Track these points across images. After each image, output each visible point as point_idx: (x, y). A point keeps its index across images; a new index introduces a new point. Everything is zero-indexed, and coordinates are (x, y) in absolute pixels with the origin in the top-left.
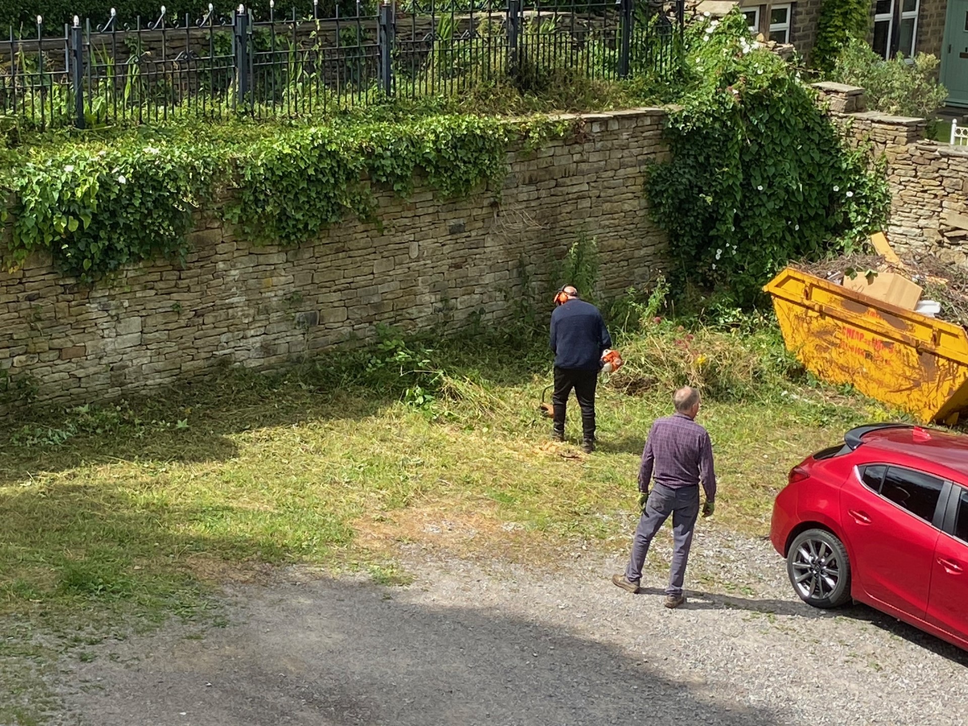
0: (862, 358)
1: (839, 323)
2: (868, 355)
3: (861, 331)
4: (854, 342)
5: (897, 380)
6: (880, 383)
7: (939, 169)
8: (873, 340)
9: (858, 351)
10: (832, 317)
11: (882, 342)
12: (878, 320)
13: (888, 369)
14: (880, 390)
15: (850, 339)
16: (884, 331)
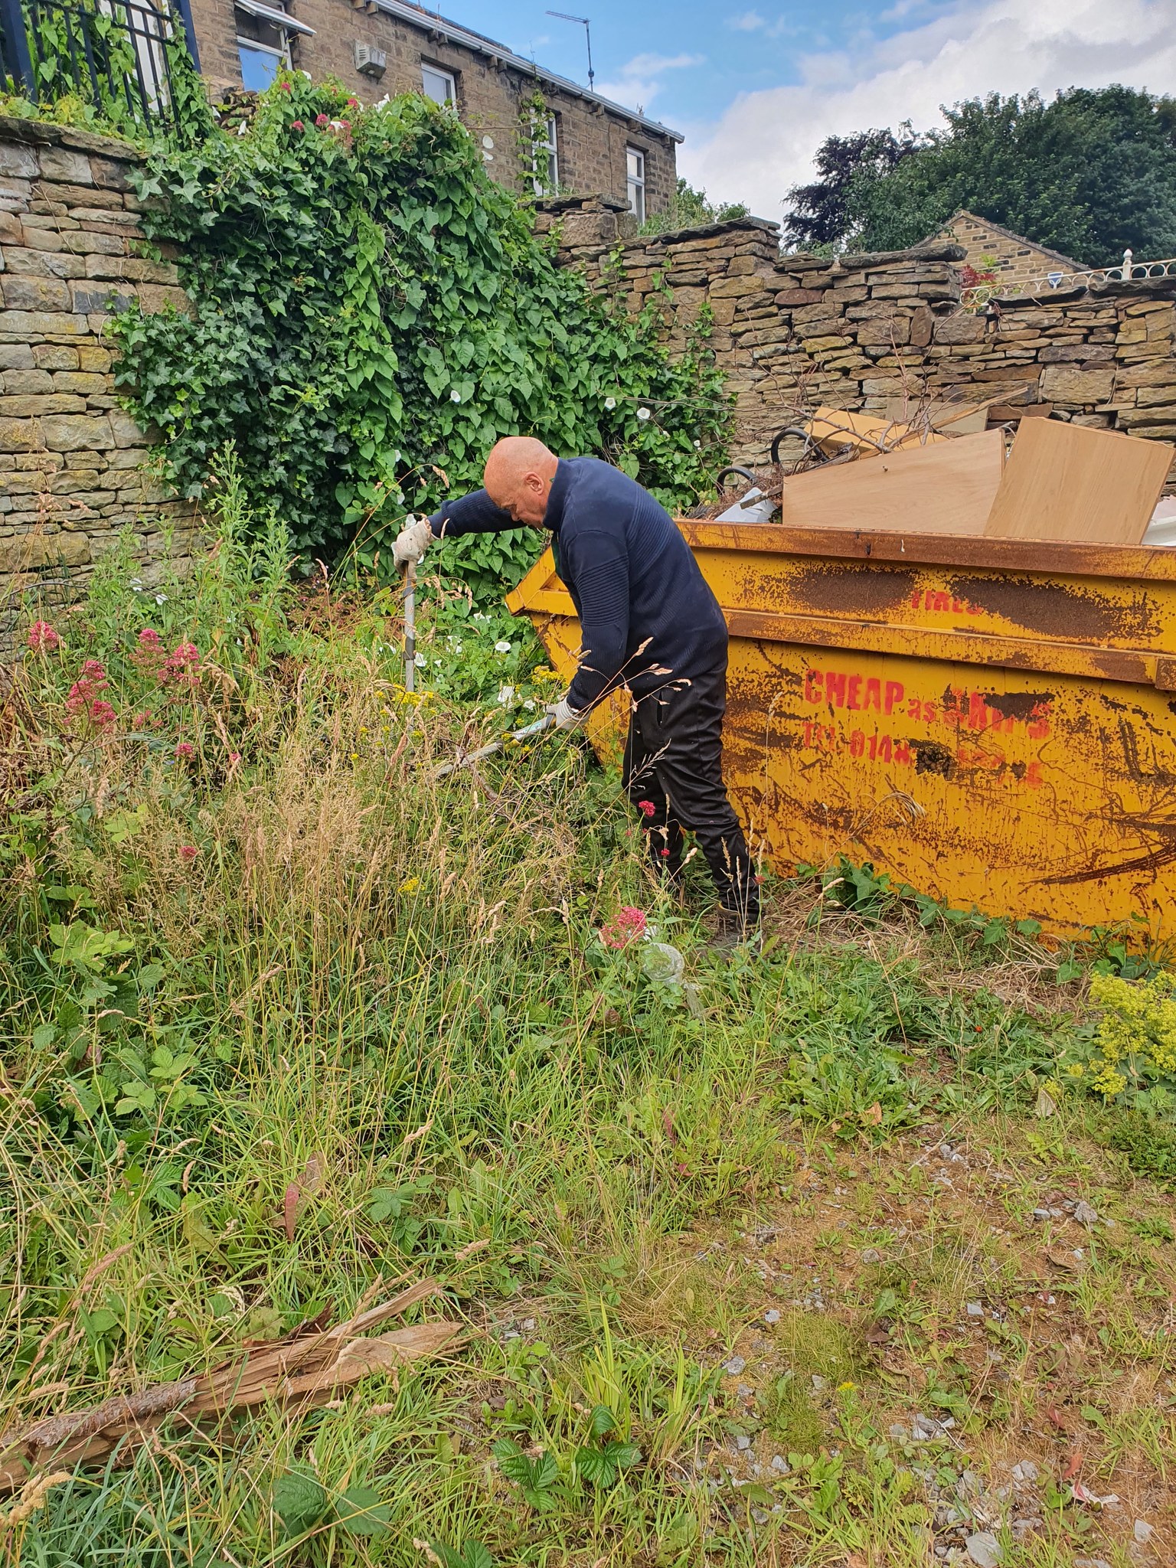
0: (904, 773)
1: (793, 662)
2: (931, 758)
3: (888, 672)
4: (867, 720)
5: (1080, 834)
6: (996, 854)
7: (846, 305)
8: (949, 697)
9: (884, 747)
10: (760, 643)
11: (991, 699)
12: (966, 620)
13: (1030, 798)
14: (997, 878)
15: (842, 712)
16: (1003, 655)
